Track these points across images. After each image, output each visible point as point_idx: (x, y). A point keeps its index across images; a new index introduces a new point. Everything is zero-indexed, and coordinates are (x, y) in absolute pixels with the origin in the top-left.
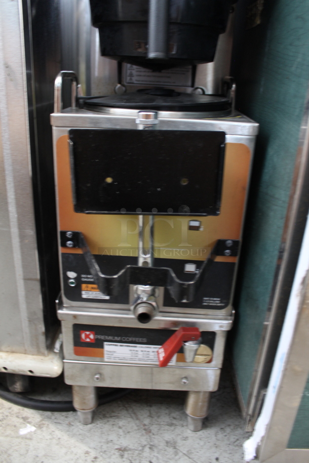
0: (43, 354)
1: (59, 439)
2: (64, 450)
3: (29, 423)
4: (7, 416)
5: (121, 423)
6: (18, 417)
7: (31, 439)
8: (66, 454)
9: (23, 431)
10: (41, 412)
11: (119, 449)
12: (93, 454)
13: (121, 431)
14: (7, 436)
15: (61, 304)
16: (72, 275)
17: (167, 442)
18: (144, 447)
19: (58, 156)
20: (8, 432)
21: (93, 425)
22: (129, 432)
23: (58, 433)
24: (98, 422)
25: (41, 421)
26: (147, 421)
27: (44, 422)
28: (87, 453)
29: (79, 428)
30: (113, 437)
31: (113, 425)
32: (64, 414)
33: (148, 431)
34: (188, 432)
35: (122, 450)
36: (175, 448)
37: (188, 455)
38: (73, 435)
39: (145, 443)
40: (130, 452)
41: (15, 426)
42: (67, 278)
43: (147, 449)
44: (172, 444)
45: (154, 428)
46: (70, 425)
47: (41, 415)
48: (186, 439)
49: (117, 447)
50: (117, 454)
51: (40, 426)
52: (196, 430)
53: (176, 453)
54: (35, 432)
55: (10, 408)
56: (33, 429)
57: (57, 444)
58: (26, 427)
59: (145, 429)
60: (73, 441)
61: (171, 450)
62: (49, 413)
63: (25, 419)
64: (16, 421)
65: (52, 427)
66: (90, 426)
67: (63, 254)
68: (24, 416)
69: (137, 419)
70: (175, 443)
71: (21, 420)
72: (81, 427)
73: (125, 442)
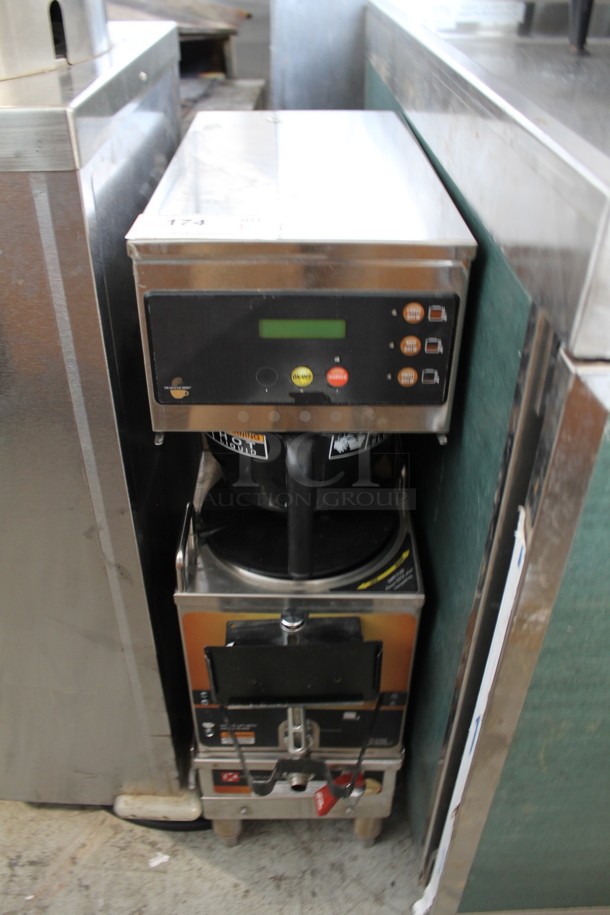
0: (177, 795)
1: (200, 869)
2: (208, 885)
3: (159, 850)
4: (130, 842)
5: (274, 841)
6: (143, 842)
7: (165, 872)
8: (211, 888)
9: (155, 863)
10: (171, 833)
11: (274, 878)
12: (243, 887)
13: (274, 852)
14: (136, 870)
15: (196, 751)
16: (208, 726)
17: (333, 865)
18: (304, 872)
19: (185, 629)
20: (136, 865)
21: (240, 846)
22: (284, 854)
23: (198, 862)
24: (246, 842)
25: (174, 845)
26: (306, 837)
27: (176, 848)
28: (236, 886)
29: (223, 852)
30: (265, 862)
31: (264, 845)
32: (201, 833)
33: (308, 851)
34: (358, 849)
35: (278, 879)
36: (341, 871)
37: (358, 880)
38: (216, 864)
39: (305, 868)
40: (288, 881)
41: (143, 856)
42: (202, 730)
43: (307, 876)
44: (338, 867)
45: (315, 846)
46: (210, 849)
47: (173, 837)
48: (355, 858)
49: (271, 875)
50: (273, 885)
51: (173, 854)
52: (367, 846)
53: (343, 879)
54: (168, 863)
55: (131, 831)
56: (165, 858)
57: (199, 876)
58: (156, 856)
59: (304, 848)
60: (216, 871)
61: (336, 876)
62: (180, 834)
63: (153, 844)
64: (143, 848)
65: (189, 854)
66: (235, 848)
67: (197, 710)
68: (151, 840)
69: (294, 834)
70: (342, 865)
71: (149, 847)
72: (225, 850)
73: (280, 868)
